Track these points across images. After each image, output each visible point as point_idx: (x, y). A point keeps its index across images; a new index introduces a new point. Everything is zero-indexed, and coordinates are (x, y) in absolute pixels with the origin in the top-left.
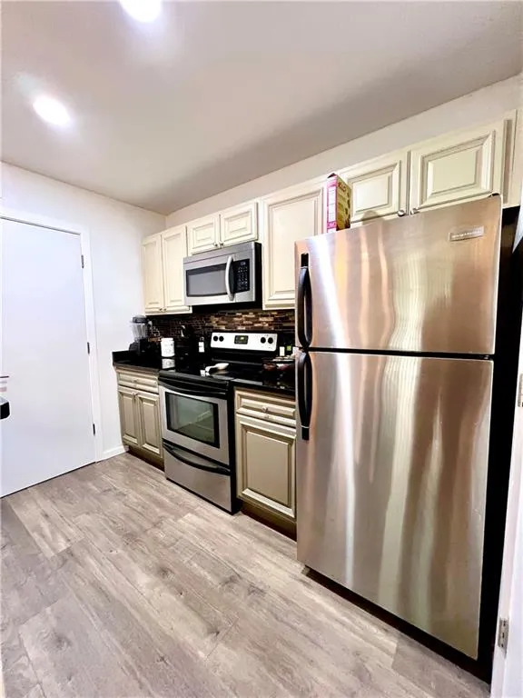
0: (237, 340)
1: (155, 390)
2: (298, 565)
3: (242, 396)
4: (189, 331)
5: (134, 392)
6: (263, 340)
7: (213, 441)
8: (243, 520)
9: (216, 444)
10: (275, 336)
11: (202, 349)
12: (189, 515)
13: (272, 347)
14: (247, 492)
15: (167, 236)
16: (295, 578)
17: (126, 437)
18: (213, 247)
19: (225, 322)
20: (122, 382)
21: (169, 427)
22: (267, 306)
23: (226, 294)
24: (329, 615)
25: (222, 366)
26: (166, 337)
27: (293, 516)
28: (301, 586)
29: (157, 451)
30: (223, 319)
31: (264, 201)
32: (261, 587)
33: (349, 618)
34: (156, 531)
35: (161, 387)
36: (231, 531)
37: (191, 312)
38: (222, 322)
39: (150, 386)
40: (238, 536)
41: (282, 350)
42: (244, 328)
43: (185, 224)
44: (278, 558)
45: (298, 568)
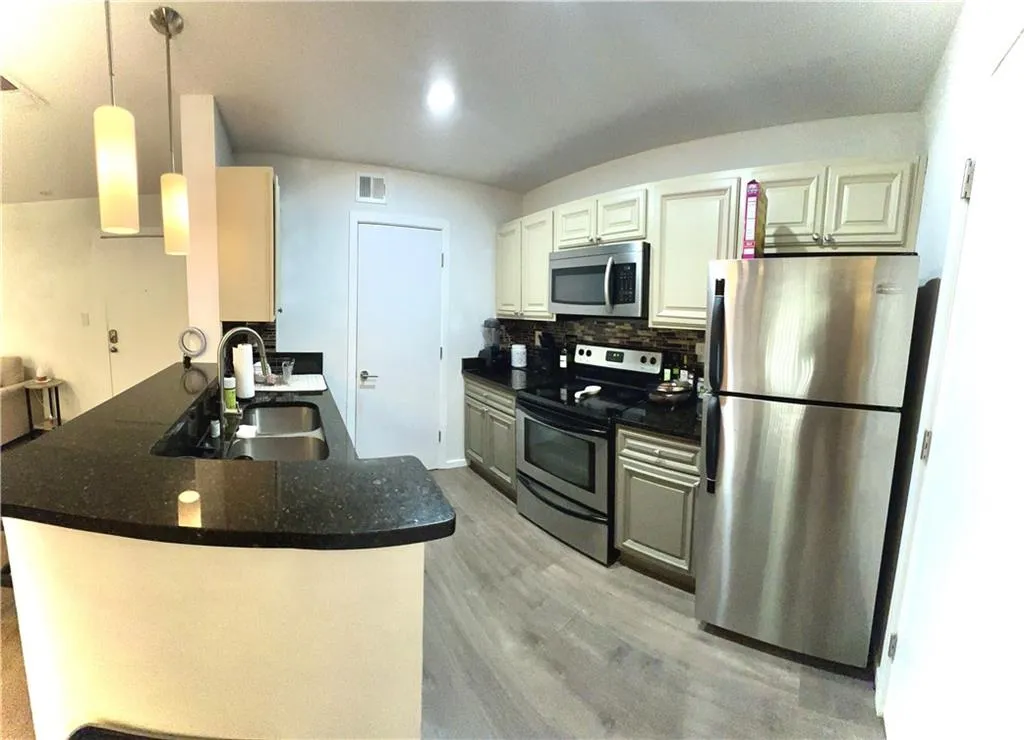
0: (610, 357)
1: (512, 411)
2: (693, 620)
3: (626, 436)
4: (547, 338)
5: (485, 408)
6: (643, 360)
7: (586, 484)
8: (622, 572)
9: (591, 488)
10: (659, 356)
11: (563, 364)
12: (554, 566)
13: (656, 369)
14: (629, 544)
15: (528, 224)
16: (690, 635)
17: (469, 451)
18: (587, 241)
19: (592, 332)
20: (469, 392)
21: (528, 458)
22: (654, 323)
23: (604, 303)
24: (734, 670)
25: (593, 389)
26: (517, 343)
27: (686, 568)
28: (700, 644)
29: (508, 480)
30: (590, 328)
31: (656, 189)
32: (656, 657)
33: (754, 667)
34: (516, 582)
35: (518, 410)
36: (611, 589)
37: (554, 320)
38: (587, 331)
39: (504, 405)
40: (618, 594)
41: (667, 372)
42: (618, 342)
43: (552, 209)
44: (671, 617)
45: (693, 625)
